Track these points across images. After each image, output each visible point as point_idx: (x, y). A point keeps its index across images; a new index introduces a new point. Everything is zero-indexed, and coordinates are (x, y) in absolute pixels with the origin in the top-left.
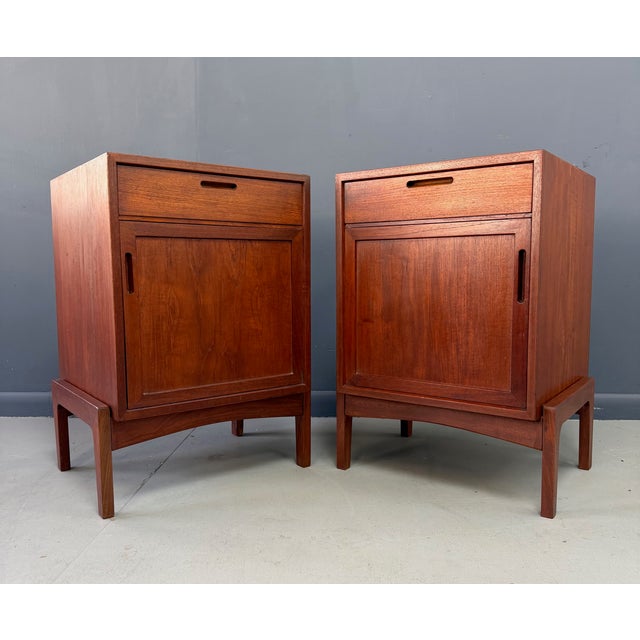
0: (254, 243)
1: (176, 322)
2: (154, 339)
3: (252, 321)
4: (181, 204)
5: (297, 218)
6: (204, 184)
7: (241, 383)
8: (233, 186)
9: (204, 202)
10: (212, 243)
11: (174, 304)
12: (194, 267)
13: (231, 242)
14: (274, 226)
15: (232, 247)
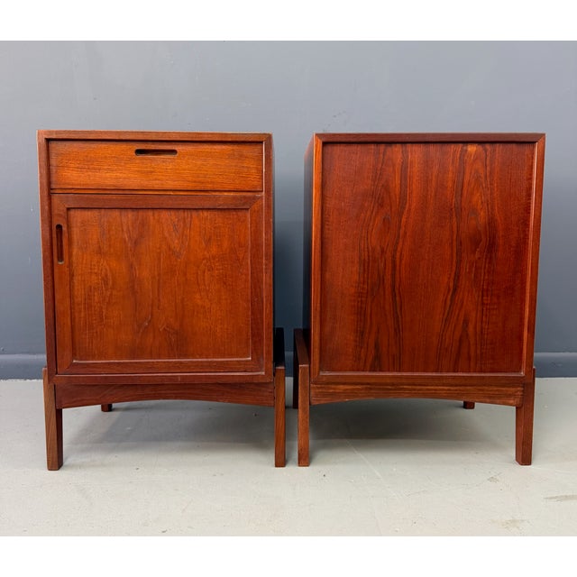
0: (200, 212)
1: (109, 293)
2: (85, 308)
3: (198, 296)
4: (114, 174)
5: (256, 183)
6: (139, 152)
7: (181, 363)
8: (173, 152)
9: (138, 171)
10: (150, 213)
11: (106, 276)
12: (130, 237)
13: (172, 213)
14: (226, 194)
15: (173, 218)
